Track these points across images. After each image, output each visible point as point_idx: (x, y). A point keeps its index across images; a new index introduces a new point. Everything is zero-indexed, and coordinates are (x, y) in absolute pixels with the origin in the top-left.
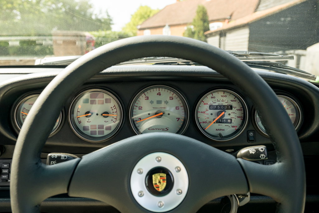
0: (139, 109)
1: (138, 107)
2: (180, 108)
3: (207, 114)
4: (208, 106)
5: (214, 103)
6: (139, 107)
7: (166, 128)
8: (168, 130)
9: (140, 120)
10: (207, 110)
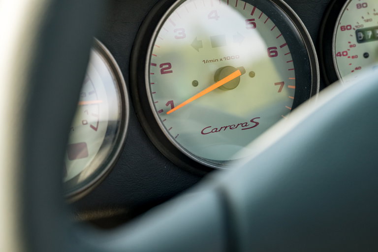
0: (162, 72)
1: (158, 66)
2: (279, 50)
3: (353, 57)
4: (353, 32)
5: (367, 21)
6: (161, 66)
7: (252, 121)
8: (257, 124)
9: (173, 107)
10: (351, 46)
